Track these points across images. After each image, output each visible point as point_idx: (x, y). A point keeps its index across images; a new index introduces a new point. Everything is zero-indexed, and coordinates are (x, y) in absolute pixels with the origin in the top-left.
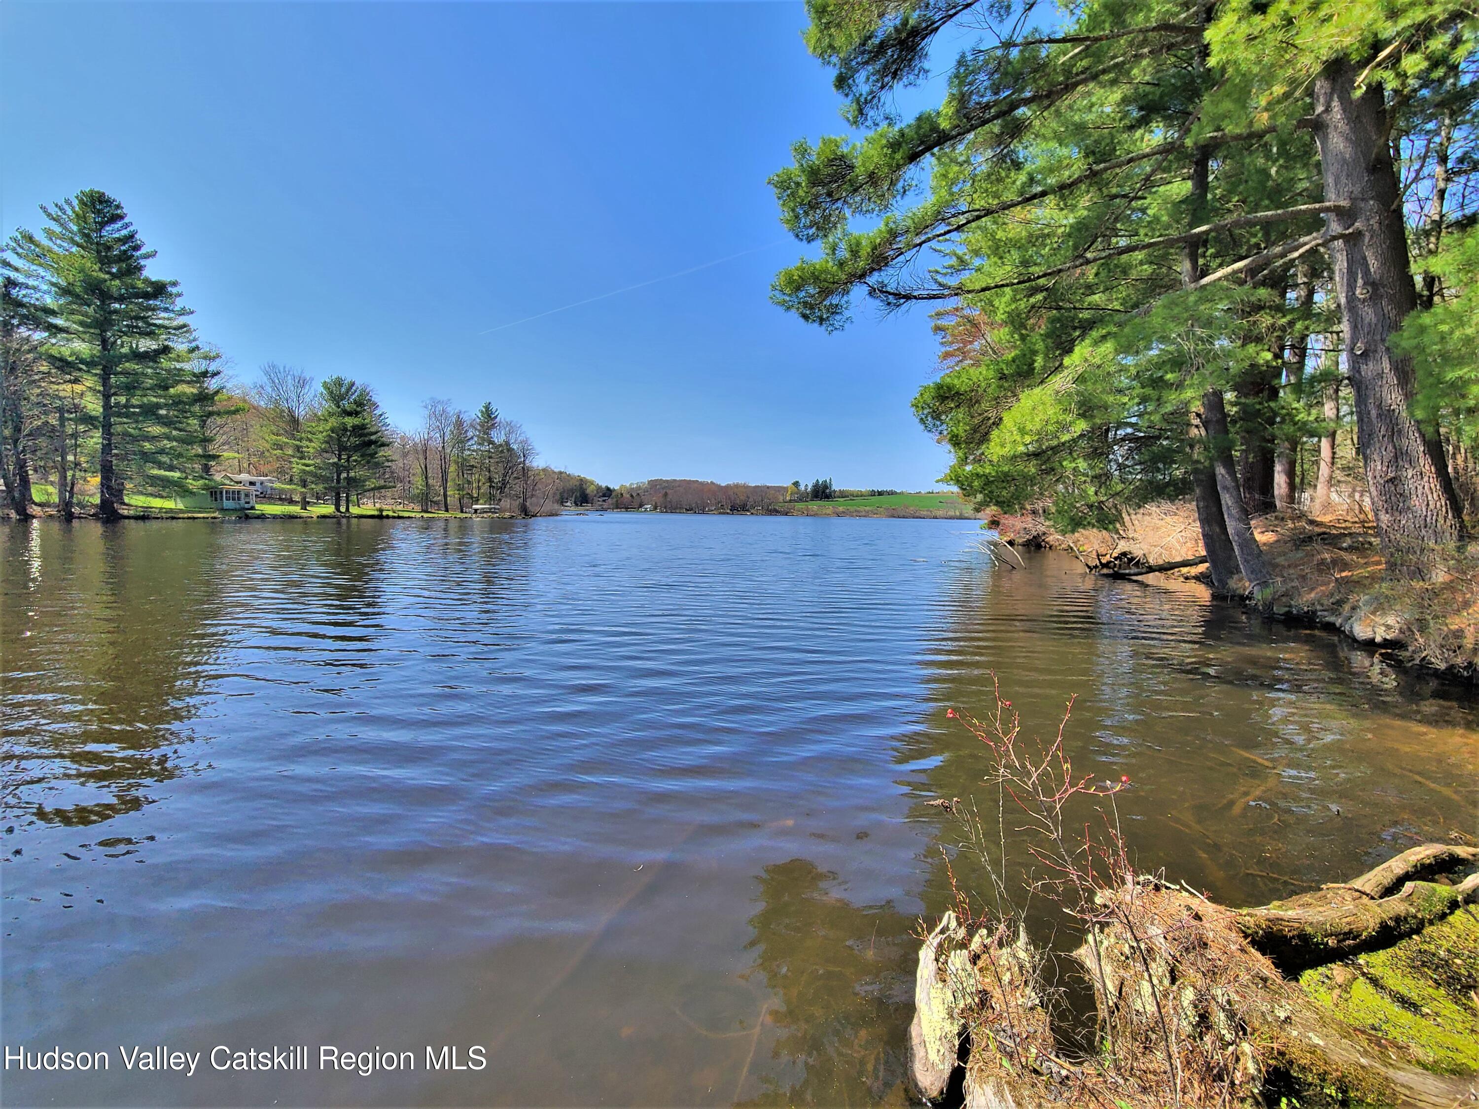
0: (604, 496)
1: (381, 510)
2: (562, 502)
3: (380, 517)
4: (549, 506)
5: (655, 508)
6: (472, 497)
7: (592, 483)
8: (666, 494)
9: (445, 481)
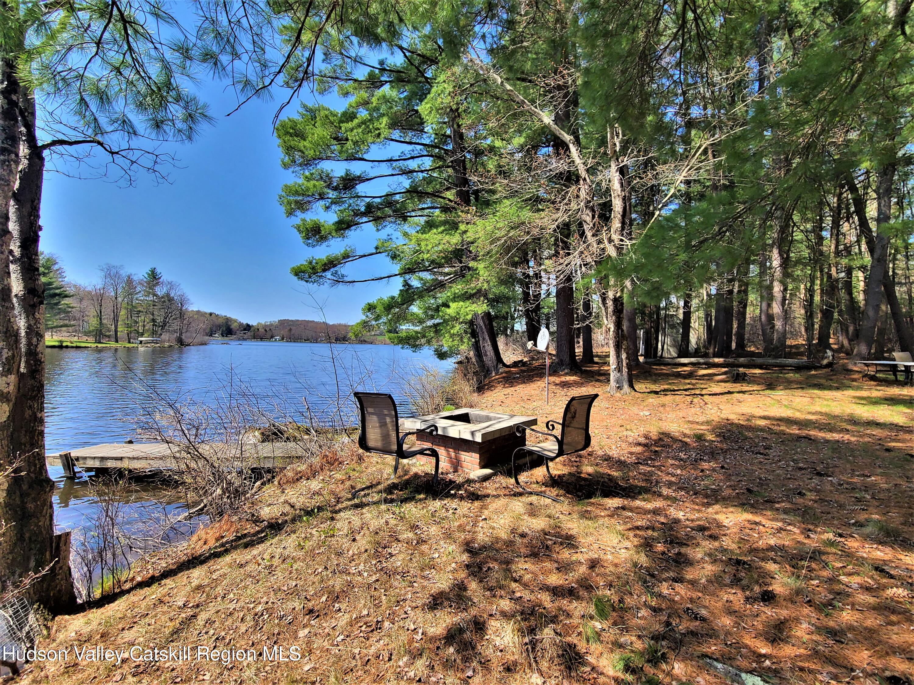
0: (245, 330)
1: (61, 342)
2: (211, 334)
3: (61, 347)
4: (200, 338)
5: (283, 339)
6: (138, 333)
7: (235, 321)
8: (290, 330)
9: (116, 320)
